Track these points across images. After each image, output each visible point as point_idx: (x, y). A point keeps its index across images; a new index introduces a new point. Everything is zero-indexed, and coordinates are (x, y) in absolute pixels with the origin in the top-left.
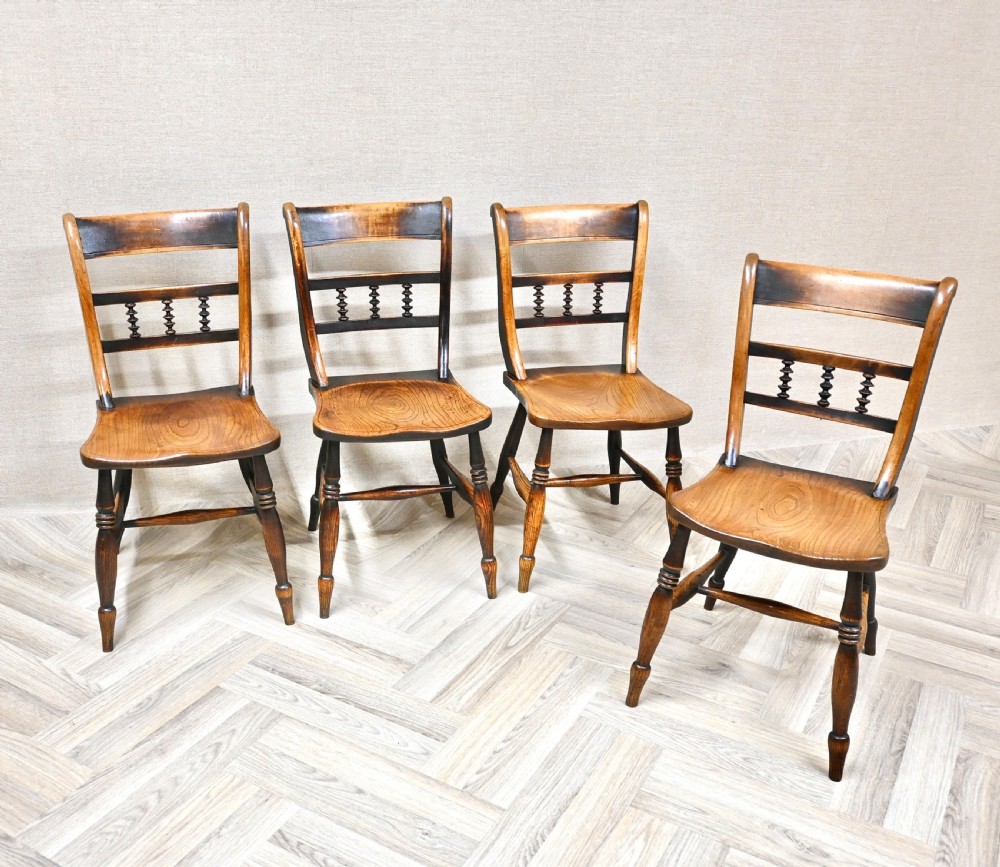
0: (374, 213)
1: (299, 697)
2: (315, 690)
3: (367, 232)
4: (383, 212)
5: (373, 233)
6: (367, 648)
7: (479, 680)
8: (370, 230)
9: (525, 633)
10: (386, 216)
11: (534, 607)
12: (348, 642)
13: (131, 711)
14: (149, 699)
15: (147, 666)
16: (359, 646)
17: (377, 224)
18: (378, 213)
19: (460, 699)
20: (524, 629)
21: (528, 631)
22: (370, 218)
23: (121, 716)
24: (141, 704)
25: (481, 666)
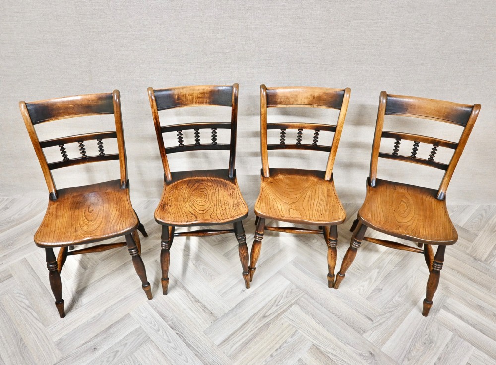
0: (196, 92)
1: (161, 329)
2: (169, 325)
3: (193, 102)
4: (202, 91)
5: (196, 102)
6: (201, 303)
7: (244, 336)
8: (195, 100)
9: (276, 308)
10: (204, 93)
11: (286, 291)
12: (194, 297)
13: (90, 321)
14: (99, 314)
15: (105, 294)
16: (197, 301)
17: (198, 97)
18: (199, 92)
19: (232, 347)
20: (277, 306)
21: (279, 306)
22: (194, 94)
23: (84, 323)
24: (94, 317)
25: (249, 326)
